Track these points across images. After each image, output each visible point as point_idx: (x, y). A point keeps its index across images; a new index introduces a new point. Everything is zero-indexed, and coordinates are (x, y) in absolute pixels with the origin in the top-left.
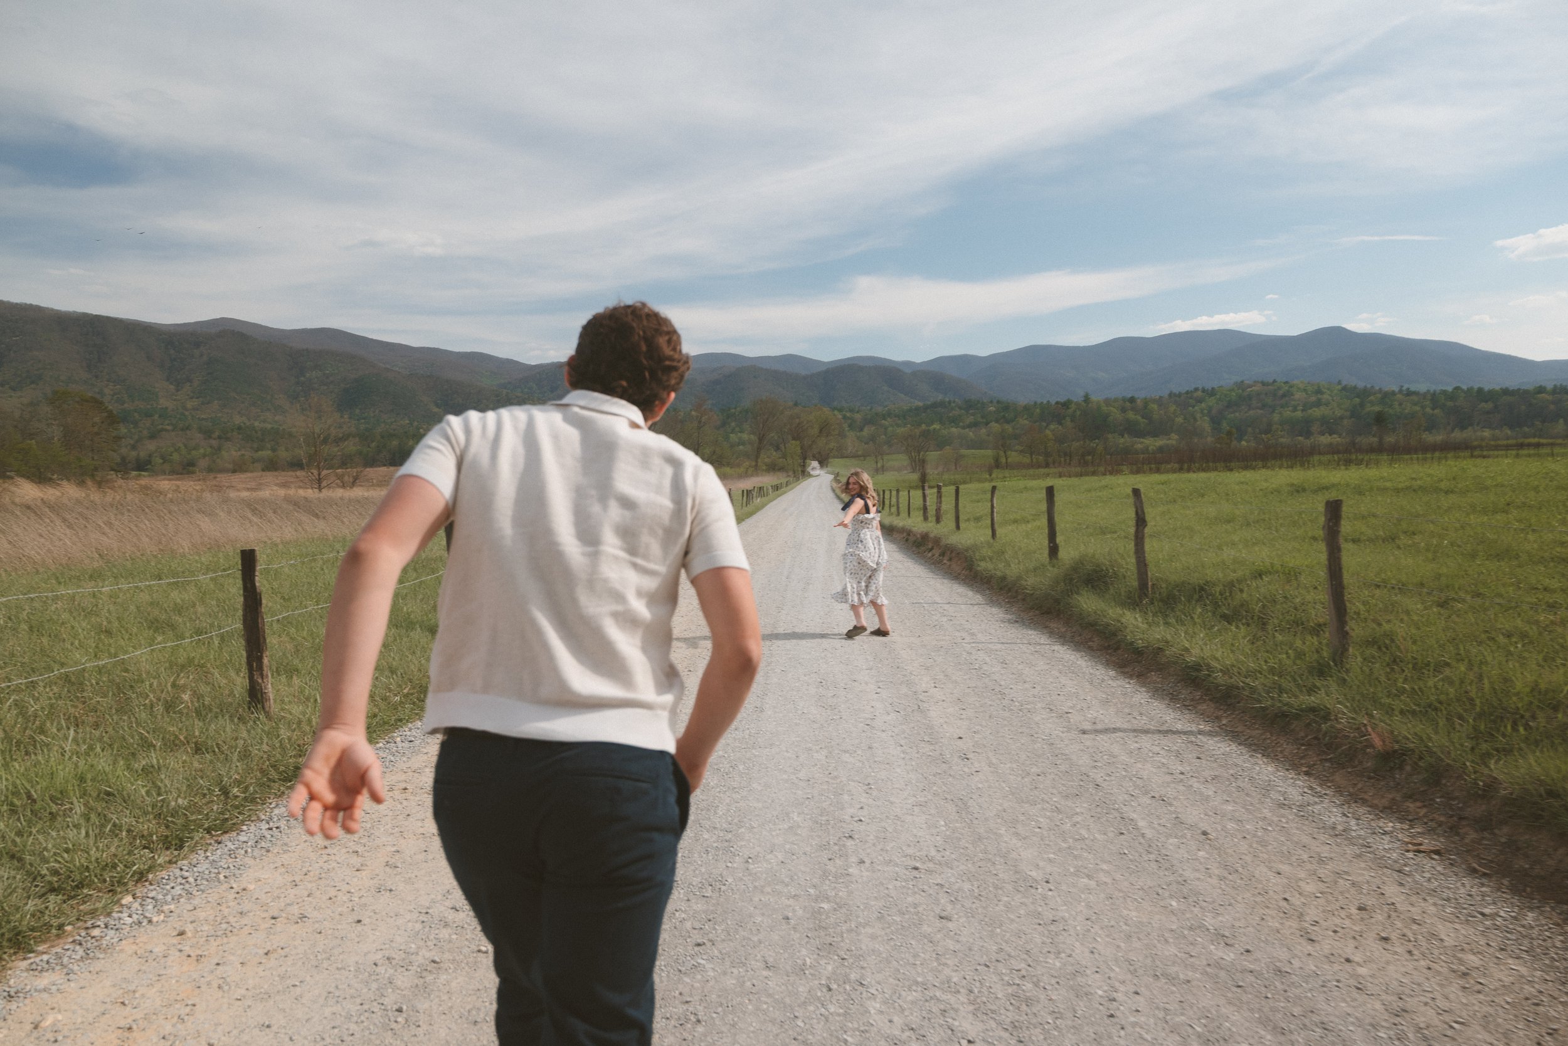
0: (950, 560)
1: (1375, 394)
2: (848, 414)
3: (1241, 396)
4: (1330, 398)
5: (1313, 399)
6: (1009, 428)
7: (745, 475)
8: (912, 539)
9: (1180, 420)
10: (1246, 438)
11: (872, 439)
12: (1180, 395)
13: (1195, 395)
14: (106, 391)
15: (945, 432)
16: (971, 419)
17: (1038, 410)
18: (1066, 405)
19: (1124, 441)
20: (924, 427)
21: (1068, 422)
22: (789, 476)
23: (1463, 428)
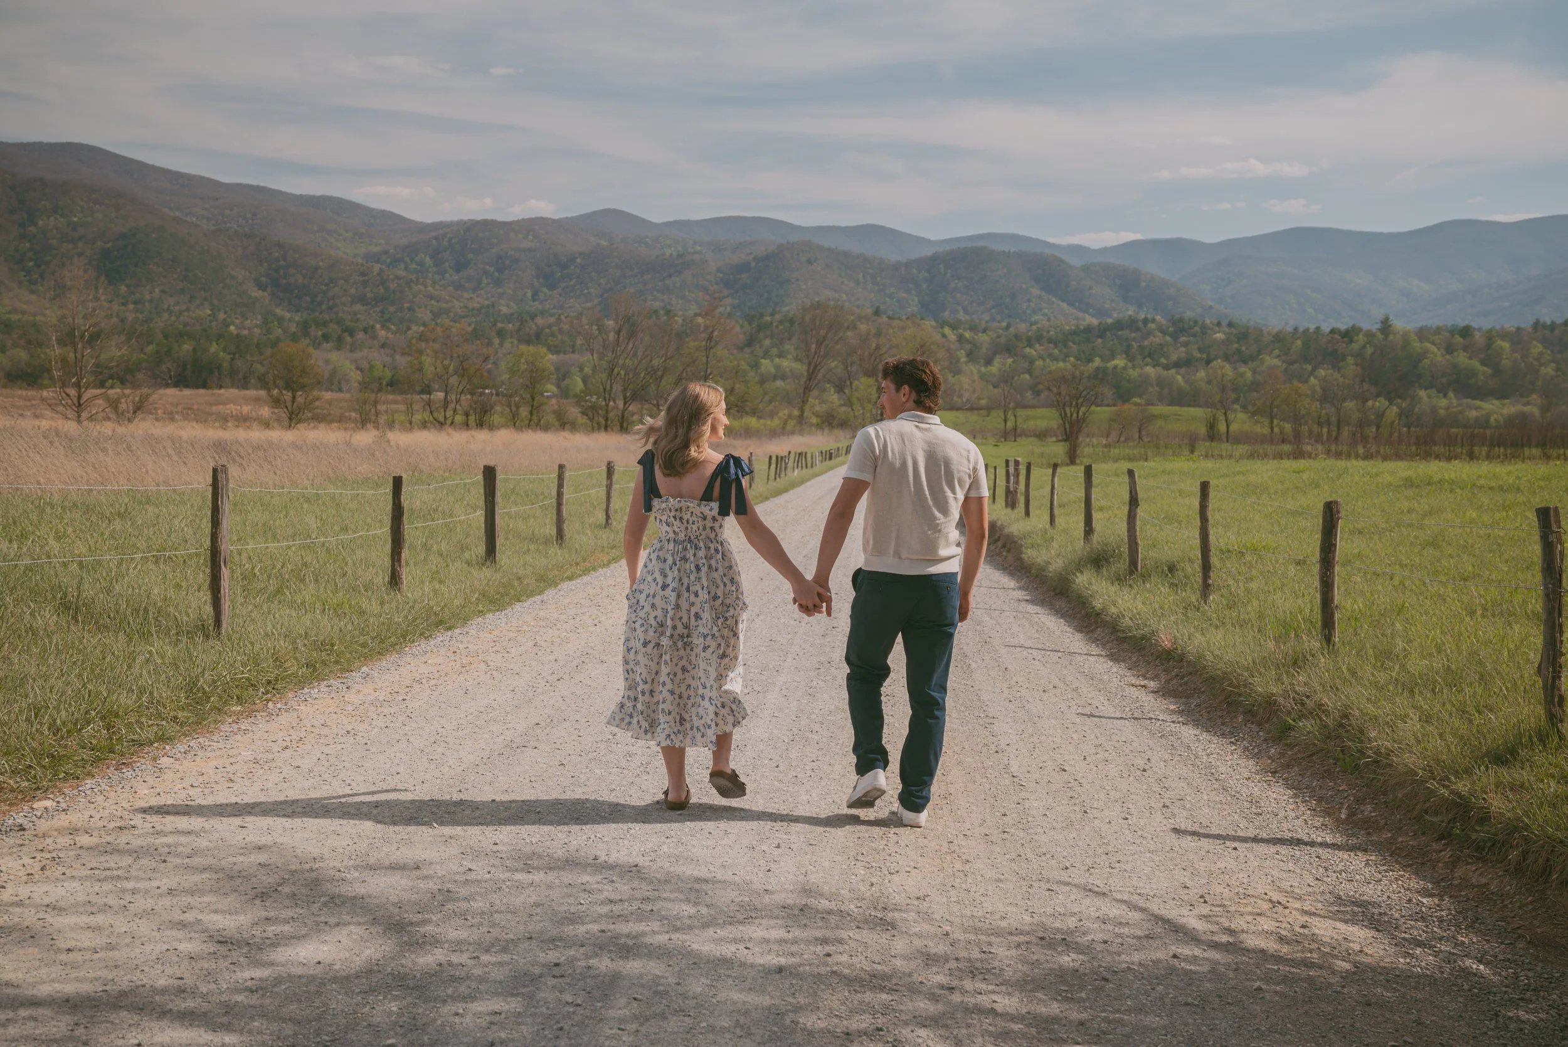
2: (967, 335)
6: (1246, 371)
9: (1548, 371)
11: (1006, 379)
12: (1553, 327)
15: (1134, 374)
16: (1181, 352)
17: (1299, 343)
18: (1349, 335)
19: (1444, 403)
20: (1097, 362)
21: (1350, 366)
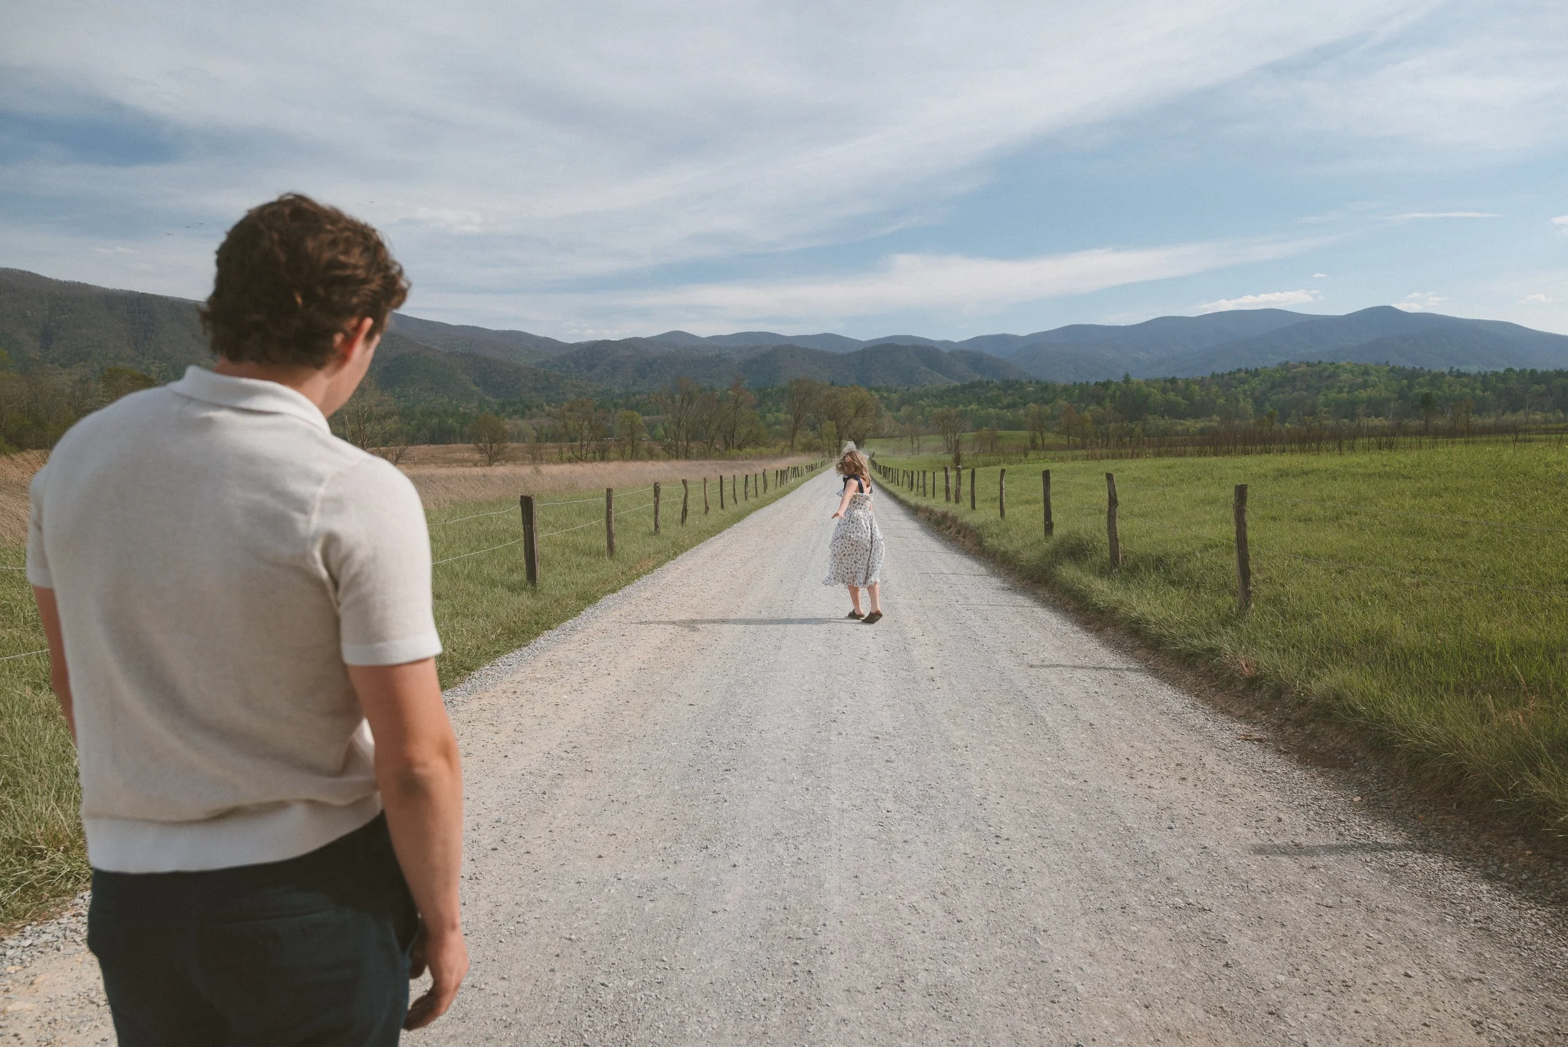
0: (964, 537)
1: (1424, 375)
2: (885, 394)
3: (1286, 377)
4: (1377, 379)
5: (1360, 380)
6: (1047, 409)
7: (781, 455)
8: (934, 518)
9: (1222, 401)
10: (1289, 420)
11: (910, 419)
12: (1222, 376)
13: (1238, 376)
14: (153, 368)
15: (982, 413)
16: (1009, 400)
17: (1077, 391)
18: (1106, 385)
19: (1164, 422)
20: (961, 407)
21: (1107, 404)
22: (824, 456)
23: (1515, 410)
